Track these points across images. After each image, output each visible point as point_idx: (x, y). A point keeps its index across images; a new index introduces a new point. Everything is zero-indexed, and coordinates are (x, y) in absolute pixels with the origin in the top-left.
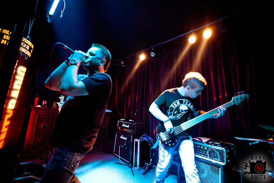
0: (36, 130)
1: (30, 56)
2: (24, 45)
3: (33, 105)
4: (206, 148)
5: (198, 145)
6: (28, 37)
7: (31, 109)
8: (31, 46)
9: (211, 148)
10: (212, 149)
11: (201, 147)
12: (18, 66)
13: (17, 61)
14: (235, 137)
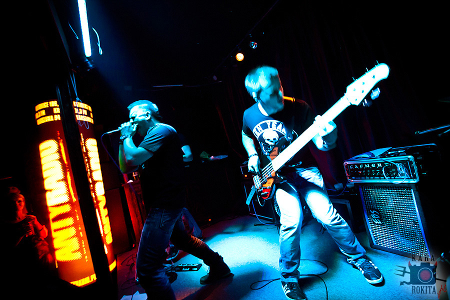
0: (140, 211)
1: (92, 122)
2: (79, 111)
3: (124, 182)
4: (380, 165)
5: (365, 164)
6: (78, 99)
7: (123, 187)
8: (87, 108)
9: (388, 162)
10: (390, 163)
11: (372, 165)
12: (85, 141)
13: (81, 134)
14: (416, 133)
